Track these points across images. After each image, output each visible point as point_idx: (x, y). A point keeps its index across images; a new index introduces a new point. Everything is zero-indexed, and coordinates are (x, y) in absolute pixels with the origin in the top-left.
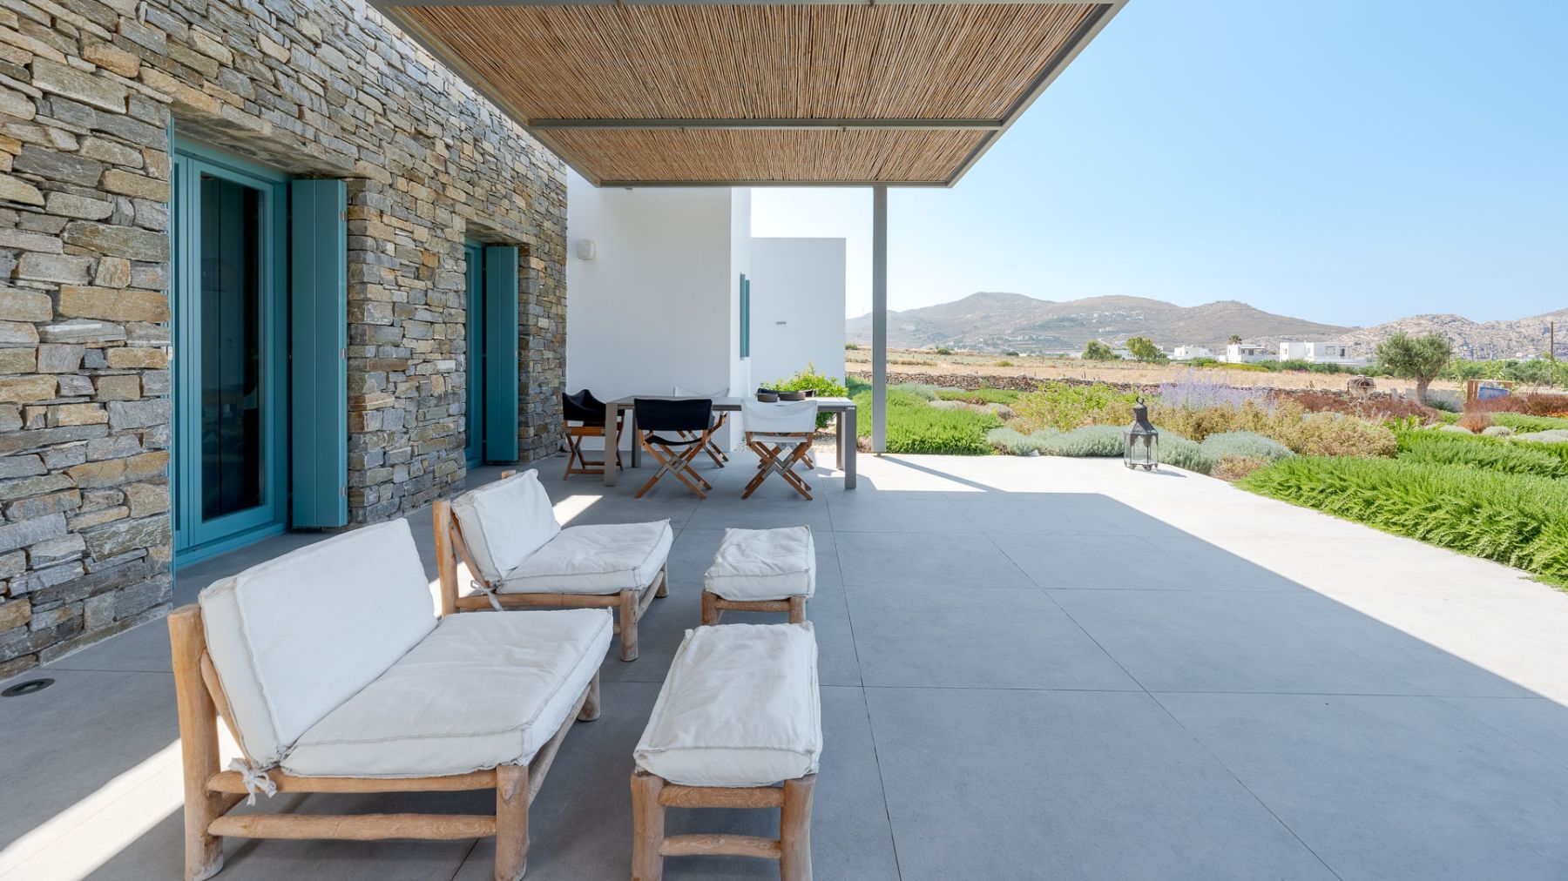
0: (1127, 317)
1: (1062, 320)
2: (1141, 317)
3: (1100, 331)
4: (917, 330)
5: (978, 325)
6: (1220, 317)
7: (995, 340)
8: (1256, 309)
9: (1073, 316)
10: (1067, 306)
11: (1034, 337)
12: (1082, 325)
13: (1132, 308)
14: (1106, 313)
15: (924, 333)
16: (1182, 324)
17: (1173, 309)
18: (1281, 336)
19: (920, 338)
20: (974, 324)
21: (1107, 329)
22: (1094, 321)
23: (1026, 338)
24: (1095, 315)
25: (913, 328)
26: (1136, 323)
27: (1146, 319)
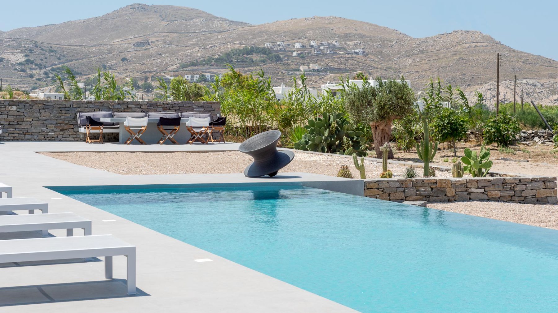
0: (341, 49)
1: (250, 52)
2: (357, 51)
3: (302, 68)
4: (28, 62)
5: (129, 56)
6: (456, 53)
7: (149, 81)
8: (500, 44)
9: (268, 45)
10: (260, 32)
11: (208, 76)
12: (278, 59)
13: (348, 37)
14: (312, 43)
15: (40, 67)
16: (410, 61)
17: (401, 39)
18: (524, 81)
19: (32, 76)
20: (122, 55)
21: (312, 66)
22: (294, 54)
23: (196, 77)
24: (297, 45)
25: (21, 58)
26: (351, 58)
27: (365, 54)
